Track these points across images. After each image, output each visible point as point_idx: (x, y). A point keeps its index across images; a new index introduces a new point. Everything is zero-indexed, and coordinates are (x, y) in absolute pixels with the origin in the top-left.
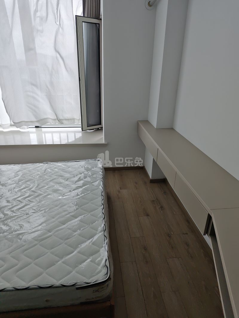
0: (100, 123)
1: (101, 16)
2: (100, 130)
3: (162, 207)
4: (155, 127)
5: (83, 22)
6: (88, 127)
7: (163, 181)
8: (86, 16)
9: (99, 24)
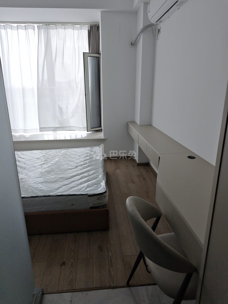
0: (100, 126)
1: (100, 52)
2: (100, 131)
3: (144, 179)
4: (139, 124)
5: (88, 56)
6: (91, 128)
7: (147, 165)
8: (90, 52)
9: (99, 57)
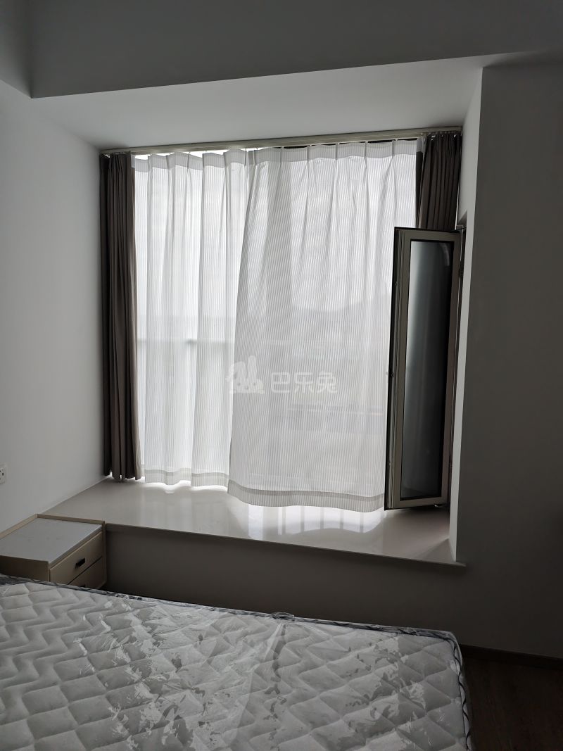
0: (438, 492)
5: (412, 240)
8: (419, 227)
